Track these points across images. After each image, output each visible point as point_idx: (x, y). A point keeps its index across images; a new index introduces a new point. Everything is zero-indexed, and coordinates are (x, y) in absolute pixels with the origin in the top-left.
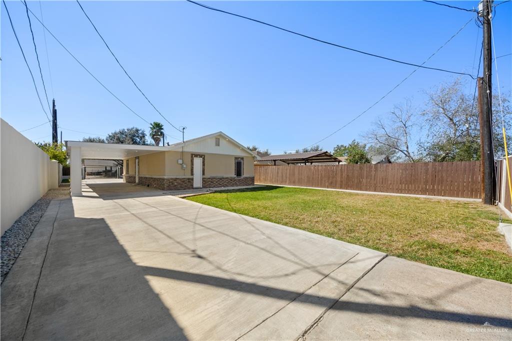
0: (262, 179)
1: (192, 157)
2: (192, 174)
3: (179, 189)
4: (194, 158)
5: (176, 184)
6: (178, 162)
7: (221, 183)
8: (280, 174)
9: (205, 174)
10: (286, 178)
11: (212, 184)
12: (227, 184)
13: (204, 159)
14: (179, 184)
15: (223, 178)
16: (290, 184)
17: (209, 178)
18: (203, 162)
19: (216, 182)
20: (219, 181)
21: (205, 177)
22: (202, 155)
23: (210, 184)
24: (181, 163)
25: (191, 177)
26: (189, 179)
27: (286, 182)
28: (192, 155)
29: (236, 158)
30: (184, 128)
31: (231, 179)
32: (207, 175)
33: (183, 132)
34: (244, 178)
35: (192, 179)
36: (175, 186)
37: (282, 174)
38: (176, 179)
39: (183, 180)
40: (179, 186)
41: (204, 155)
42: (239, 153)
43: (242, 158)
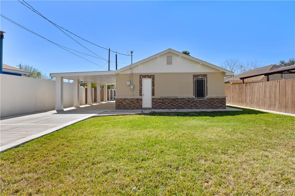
0: (248, 101)
1: (140, 78)
2: (141, 95)
3: (128, 109)
4: (143, 79)
5: (125, 104)
6: (126, 83)
7: (174, 105)
8: (268, 95)
9: (155, 95)
10: (275, 99)
11: (163, 104)
12: (183, 106)
13: (153, 79)
14: (128, 104)
15: (177, 99)
16: (280, 109)
17: (159, 99)
18: (152, 83)
19: (169, 103)
20: (172, 102)
21: (154, 97)
22: (151, 76)
23: (161, 105)
24: (129, 84)
25: (139, 97)
26: (137, 99)
27: (275, 105)
28: (140, 76)
29: (195, 76)
30: (132, 52)
31: (189, 100)
32: (157, 96)
33: (132, 56)
34: (208, 99)
35: (141, 100)
36: (124, 105)
37: (270, 93)
38: (125, 99)
39: (132, 101)
40: (128, 106)
41: (154, 76)
42: (199, 70)
43: (205, 75)
